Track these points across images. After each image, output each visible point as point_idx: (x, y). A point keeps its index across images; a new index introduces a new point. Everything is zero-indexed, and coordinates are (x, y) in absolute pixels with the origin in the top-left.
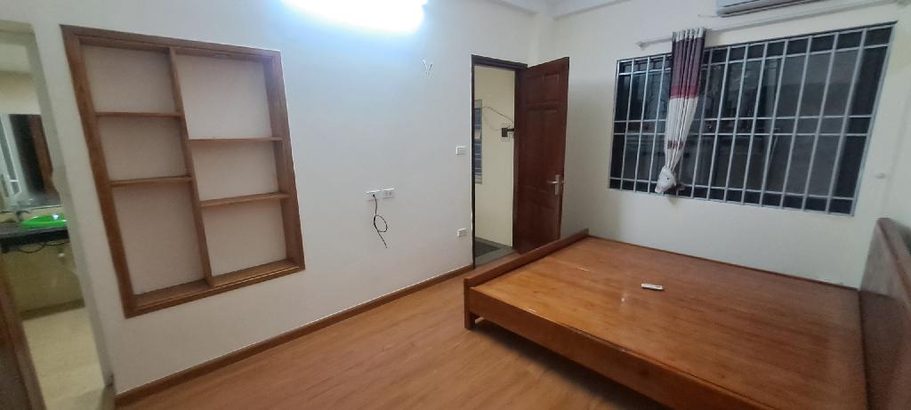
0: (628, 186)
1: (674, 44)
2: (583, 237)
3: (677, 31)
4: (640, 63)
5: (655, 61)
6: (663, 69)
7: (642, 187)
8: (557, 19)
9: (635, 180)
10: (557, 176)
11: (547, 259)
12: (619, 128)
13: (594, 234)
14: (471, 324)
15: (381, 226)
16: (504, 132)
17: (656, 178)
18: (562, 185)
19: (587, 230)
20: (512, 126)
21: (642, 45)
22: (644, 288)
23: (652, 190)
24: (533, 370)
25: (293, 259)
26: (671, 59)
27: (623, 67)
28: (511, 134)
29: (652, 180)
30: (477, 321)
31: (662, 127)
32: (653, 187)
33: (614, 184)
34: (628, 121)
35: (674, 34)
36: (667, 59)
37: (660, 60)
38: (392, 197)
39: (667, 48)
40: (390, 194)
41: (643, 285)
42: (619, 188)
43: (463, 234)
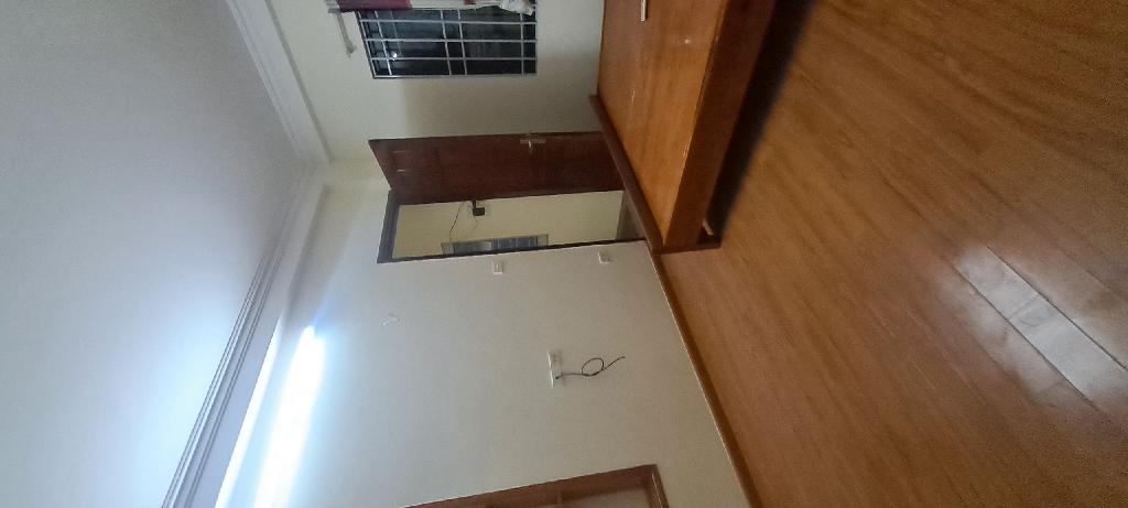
0: (531, 50)
1: (343, 10)
2: (599, 102)
3: (326, 9)
4: (373, 51)
5: (369, 32)
6: (376, 21)
7: (530, 32)
8: (332, 159)
9: (522, 41)
10: (522, 141)
11: (626, 146)
12: (458, 69)
13: (595, 87)
14: (714, 241)
15: (597, 366)
16: (479, 212)
17: (515, 15)
18: (534, 135)
19: (591, 97)
20: (469, 203)
21: (350, 50)
22: (647, 17)
23: (532, 18)
24: (763, 155)
25: (643, 478)
26: (364, 12)
27: (380, 71)
28: (480, 204)
29: (519, 20)
30: (710, 232)
31: (449, 14)
32: (527, 18)
33: (531, 68)
34: (448, 59)
35: (332, 11)
36: (364, 17)
37: (367, 25)
38: (560, 352)
39: (351, 18)
40: (554, 356)
41: (643, 18)
42: (534, 62)
43: (605, 257)
